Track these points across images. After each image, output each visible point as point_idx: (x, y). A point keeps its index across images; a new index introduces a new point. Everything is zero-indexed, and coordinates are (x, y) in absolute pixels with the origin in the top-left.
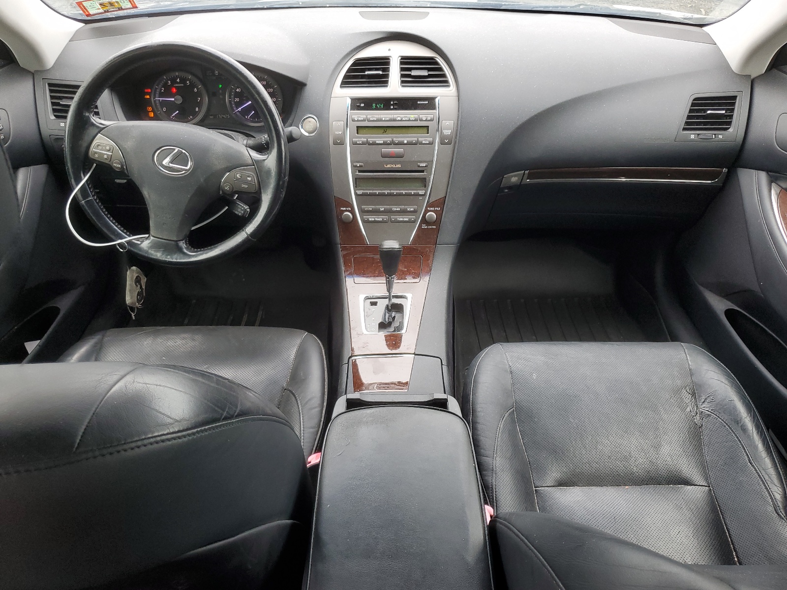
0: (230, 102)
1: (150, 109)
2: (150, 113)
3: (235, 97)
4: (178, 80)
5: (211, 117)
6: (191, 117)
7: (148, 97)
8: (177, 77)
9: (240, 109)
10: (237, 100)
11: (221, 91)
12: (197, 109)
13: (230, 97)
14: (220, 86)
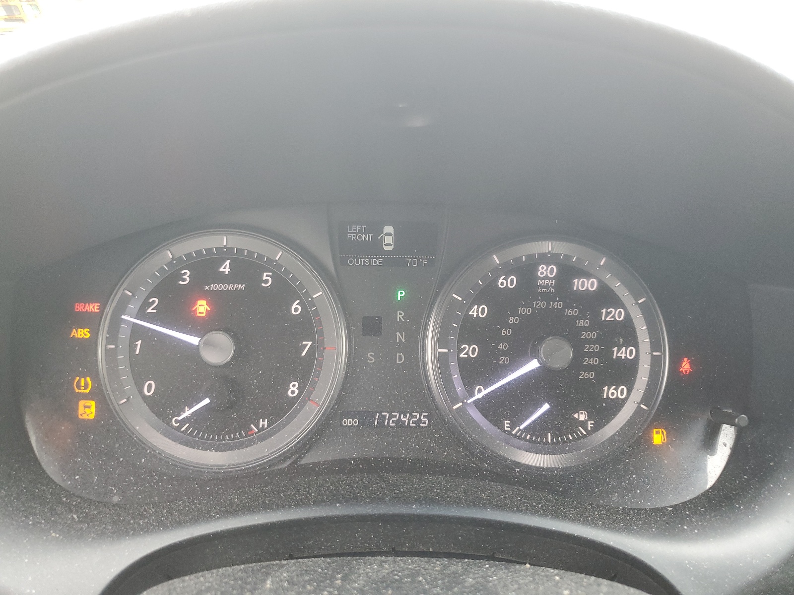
0: (442, 362)
1: (85, 384)
2: (82, 403)
3: (461, 341)
4: (226, 268)
5: (349, 422)
6: (264, 423)
7: (83, 333)
8: (222, 254)
9: (481, 393)
10: (470, 351)
11: (400, 316)
12: (293, 388)
13: (442, 341)
14: (400, 294)
